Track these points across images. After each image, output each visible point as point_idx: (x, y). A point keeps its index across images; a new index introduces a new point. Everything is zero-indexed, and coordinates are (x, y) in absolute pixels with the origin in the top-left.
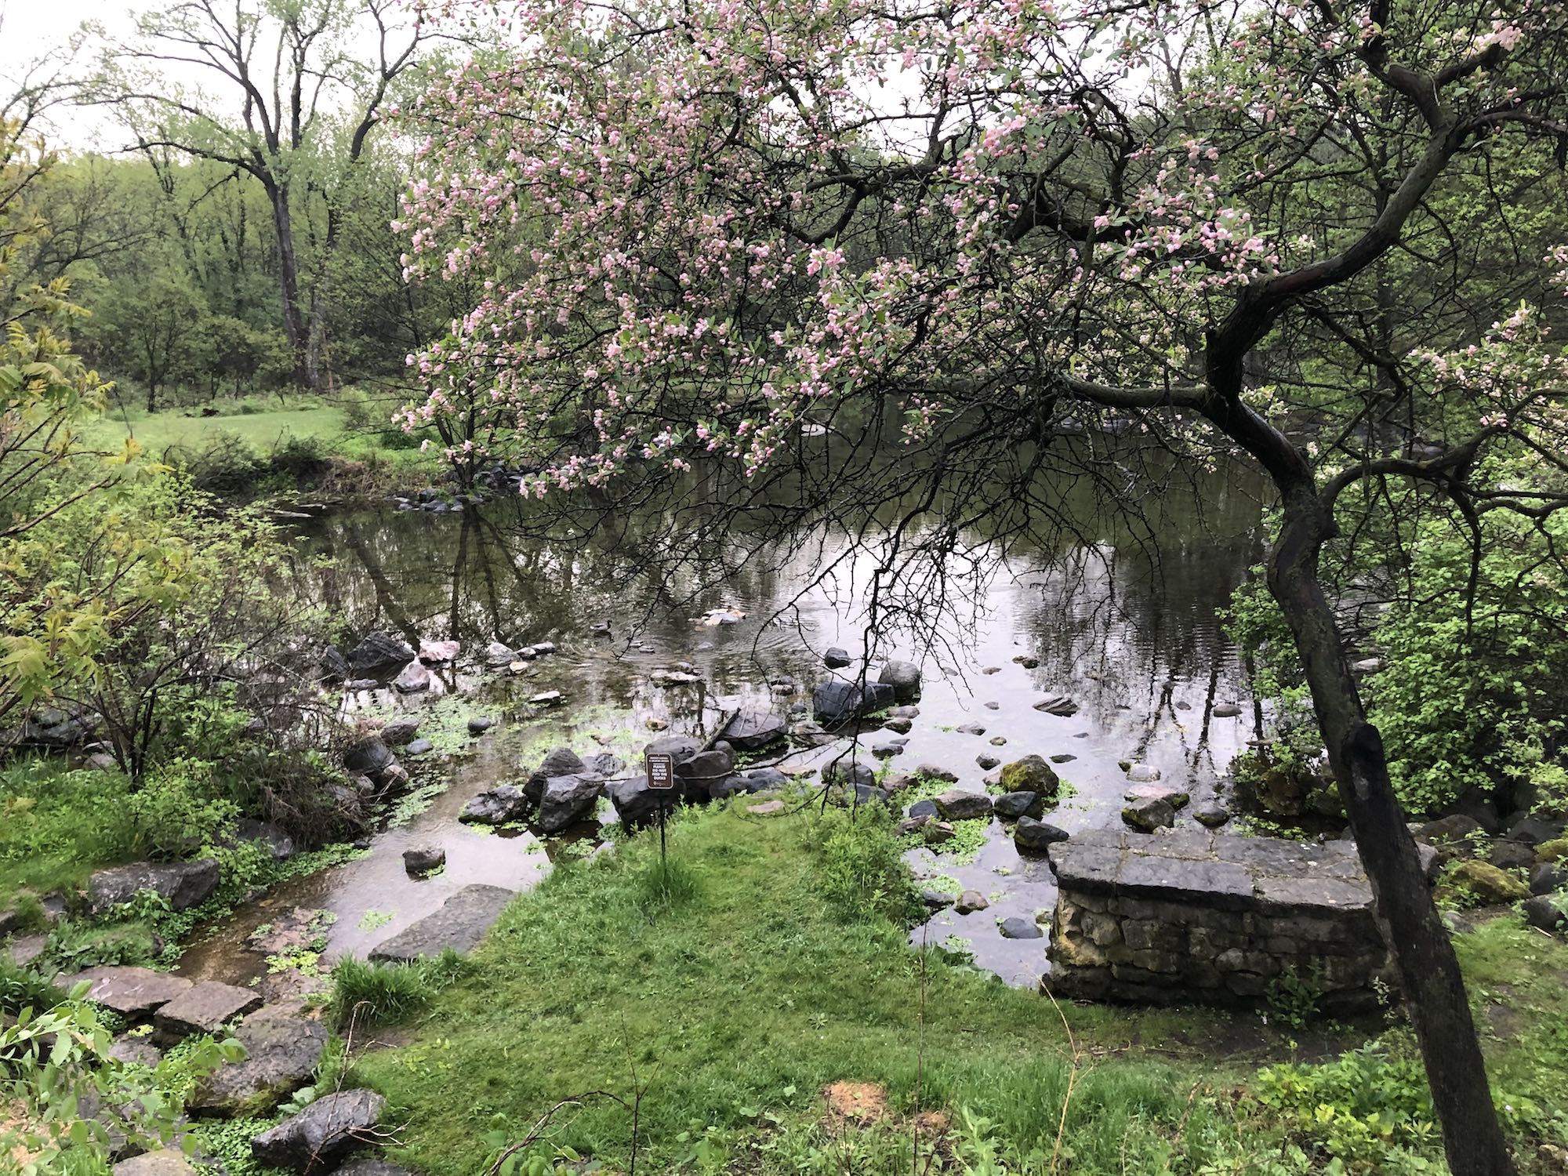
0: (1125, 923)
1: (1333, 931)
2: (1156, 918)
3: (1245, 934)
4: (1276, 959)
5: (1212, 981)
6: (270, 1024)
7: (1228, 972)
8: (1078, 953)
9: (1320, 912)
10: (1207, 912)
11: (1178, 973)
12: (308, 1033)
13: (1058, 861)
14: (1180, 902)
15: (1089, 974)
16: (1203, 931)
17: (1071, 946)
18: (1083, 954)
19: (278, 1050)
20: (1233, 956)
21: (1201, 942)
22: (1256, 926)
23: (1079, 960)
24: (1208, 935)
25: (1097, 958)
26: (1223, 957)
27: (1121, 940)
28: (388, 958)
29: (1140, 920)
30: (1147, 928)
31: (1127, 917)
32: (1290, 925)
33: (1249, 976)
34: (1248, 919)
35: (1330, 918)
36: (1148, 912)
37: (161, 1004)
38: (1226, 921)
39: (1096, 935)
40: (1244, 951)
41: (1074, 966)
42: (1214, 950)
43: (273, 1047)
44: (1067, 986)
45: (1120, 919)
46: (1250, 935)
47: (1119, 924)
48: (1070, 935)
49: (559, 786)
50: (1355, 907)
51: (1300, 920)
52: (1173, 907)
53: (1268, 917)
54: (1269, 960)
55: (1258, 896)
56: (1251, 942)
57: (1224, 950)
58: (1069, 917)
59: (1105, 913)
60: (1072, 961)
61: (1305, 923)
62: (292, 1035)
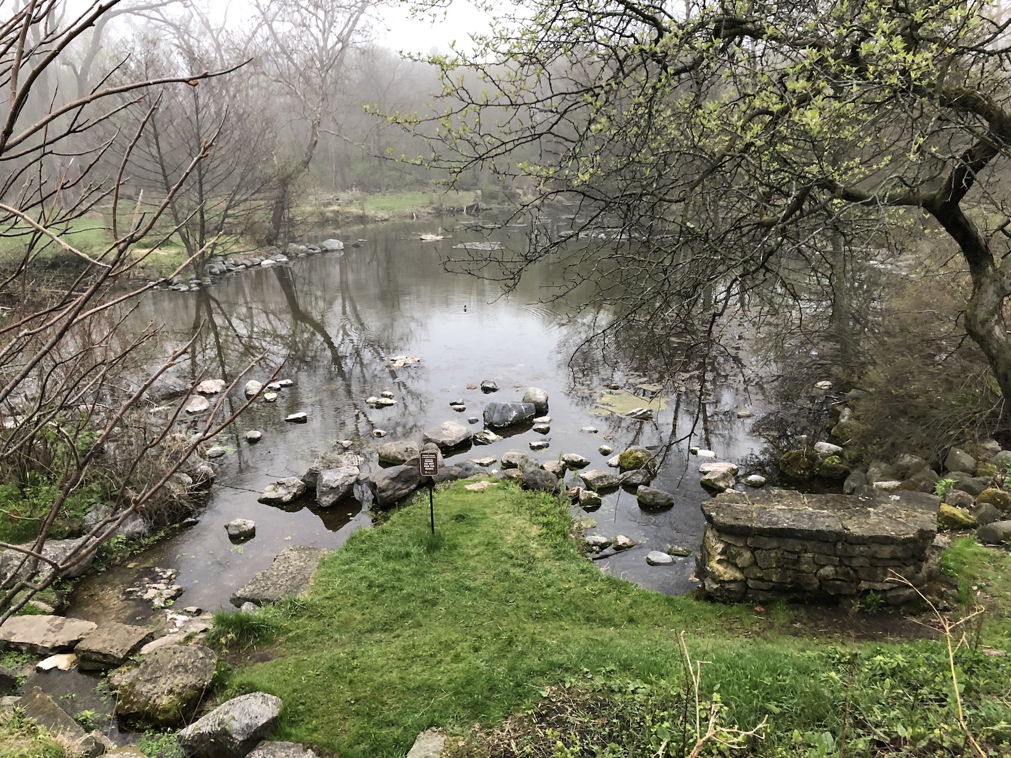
0: (758, 553)
1: (893, 552)
2: (778, 548)
3: (836, 556)
4: (855, 571)
5: (814, 586)
6: (171, 651)
7: (823, 580)
8: (725, 573)
9: (885, 540)
10: (813, 542)
11: (792, 583)
12: (201, 655)
13: (713, 514)
14: (796, 538)
15: (732, 586)
16: (810, 555)
17: (720, 568)
18: (728, 573)
19: (181, 669)
20: (828, 570)
21: (807, 563)
22: (845, 550)
23: (726, 577)
24: (813, 558)
25: (738, 575)
26: (822, 571)
27: (755, 563)
28: (246, 599)
29: (768, 550)
30: (773, 555)
31: (759, 548)
32: (866, 549)
33: (838, 583)
34: (840, 546)
35: (891, 544)
36: (775, 544)
37: (78, 641)
38: (825, 549)
39: (738, 561)
40: (835, 566)
41: (724, 581)
42: (816, 567)
44: (719, 594)
45: (753, 550)
46: (840, 556)
47: (752, 553)
48: (719, 562)
49: (331, 478)
50: (908, 536)
51: (872, 545)
52: (791, 541)
53: (852, 544)
54: (851, 572)
55: (846, 532)
56: (840, 560)
57: (824, 566)
58: (719, 550)
59: (746, 547)
60: (721, 578)
61: (875, 547)
62: (189, 657)
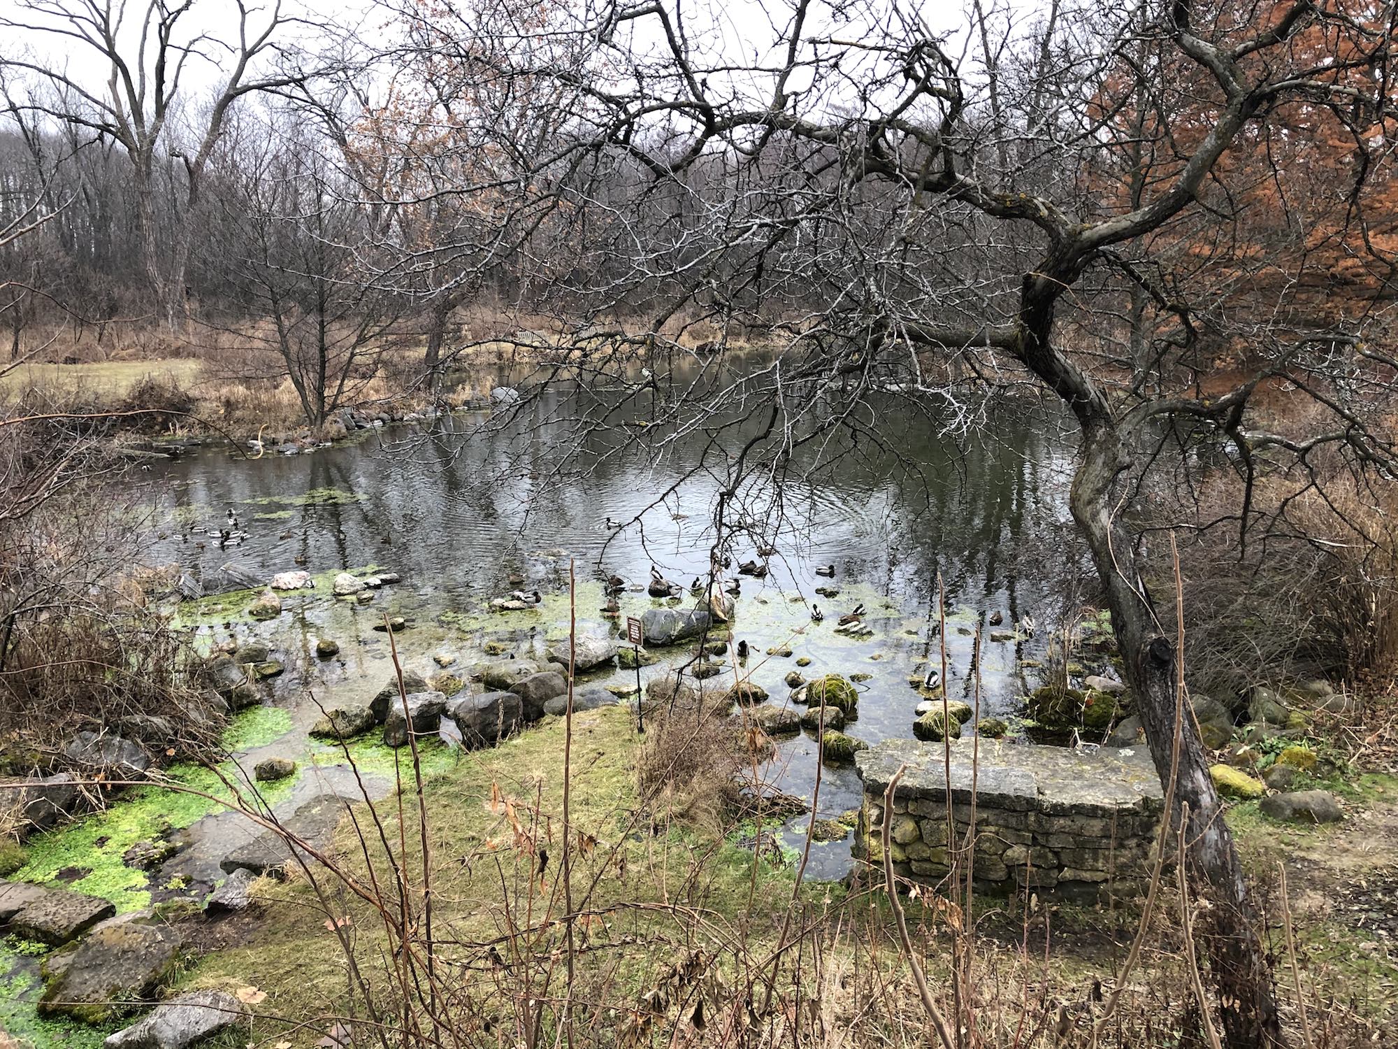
0: (923, 823)
1: (1105, 827)
3: (1029, 831)
4: (1056, 854)
5: (999, 874)
6: (123, 930)
7: (1012, 865)
8: (881, 851)
9: (1093, 812)
10: (997, 812)
12: (160, 937)
13: (864, 767)
14: (972, 804)
16: (993, 829)
17: (875, 844)
19: (130, 955)
20: (1017, 852)
21: (989, 840)
22: (1040, 823)
23: (882, 857)
24: (997, 833)
25: (898, 854)
26: (1009, 852)
27: (920, 838)
29: (937, 819)
30: (943, 826)
31: (925, 818)
32: (1069, 822)
33: (1032, 869)
34: (1032, 818)
35: (1103, 816)
37: (17, 912)
38: (1013, 822)
39: (897, 833)
40: (1027, 846)
41: (877, 863)
42: (1002, 846)
43: (124, 952)
44: (871, 880)
45: (918, 819)
46: (1033, 832)
47: (917, 823)
48: (875, 834)
50: (1125, 806)
51: (1076, 818)
53: (1049, 816)
55: (1041, 797)
56: (1034, 838)
57: (1013, 844)
58: (873, 818)
59: (907, 814)
60: (875, 858)
61: (1080, 821)
62: (144, 940)
